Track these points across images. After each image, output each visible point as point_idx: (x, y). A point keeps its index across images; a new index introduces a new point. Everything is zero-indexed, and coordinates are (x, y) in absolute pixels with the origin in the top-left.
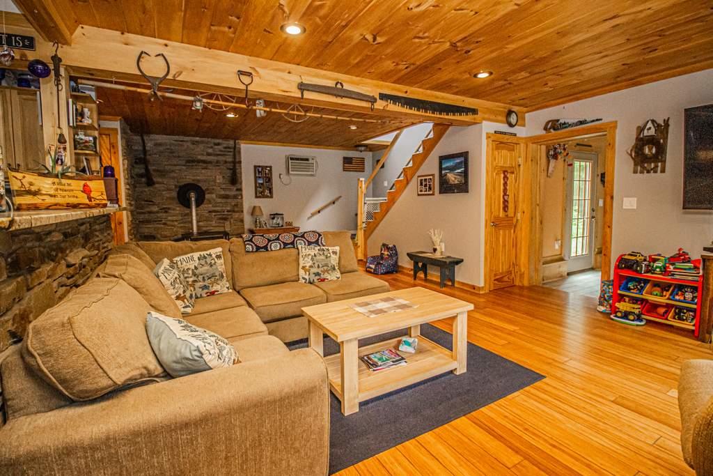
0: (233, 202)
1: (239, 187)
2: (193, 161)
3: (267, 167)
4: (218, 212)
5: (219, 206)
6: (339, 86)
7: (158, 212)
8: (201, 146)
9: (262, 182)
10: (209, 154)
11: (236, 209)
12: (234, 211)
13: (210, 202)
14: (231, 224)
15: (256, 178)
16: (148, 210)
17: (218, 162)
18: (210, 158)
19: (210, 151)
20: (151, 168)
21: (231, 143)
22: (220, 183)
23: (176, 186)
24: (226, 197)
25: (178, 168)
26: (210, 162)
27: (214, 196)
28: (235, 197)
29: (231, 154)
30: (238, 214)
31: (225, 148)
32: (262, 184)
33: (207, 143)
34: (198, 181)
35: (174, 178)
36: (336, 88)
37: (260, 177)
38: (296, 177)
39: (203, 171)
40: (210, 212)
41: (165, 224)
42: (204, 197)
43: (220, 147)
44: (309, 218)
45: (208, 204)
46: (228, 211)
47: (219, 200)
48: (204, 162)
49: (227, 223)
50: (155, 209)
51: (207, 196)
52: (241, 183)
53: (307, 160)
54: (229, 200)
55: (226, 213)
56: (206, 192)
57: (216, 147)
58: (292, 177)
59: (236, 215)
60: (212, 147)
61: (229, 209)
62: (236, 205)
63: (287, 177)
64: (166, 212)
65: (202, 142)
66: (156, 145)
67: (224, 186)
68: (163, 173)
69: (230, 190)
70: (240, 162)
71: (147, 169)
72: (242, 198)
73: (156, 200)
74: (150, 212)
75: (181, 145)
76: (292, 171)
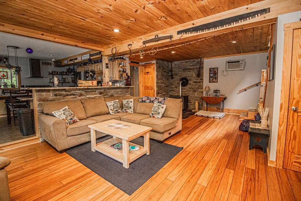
0: (199, 84)
1: (202, 78)
2: (185, 69)
3: (215, 68)
4: (193, 88)
5: (193, 86)
6: (157, 37)
7: (174, 88)
8: (188, 63)
9: (213, 75)
10: (191, 66)
11: (200, 87)
12: (199, 88)
13: (190, 84)
14: (197, 93)
15: (210, 74)
16: (172, 87)
17: (194, 68)
18: (191, 67)
19: (191, 64)
20: (173, 73)
21: (200, 60)
22: (194, 77)
23: (180, 79)
24: (196, 82)
25: (181, 72)
26: (191, 69)
27: (192, 82)
28: (199, 82)
29: (199, 64)
30: (200, 89)
31: (197, 62)
32: (212, 76)
33: (190, 62)
34: (187, 76)
35: (179, 76)
36: (155, 38)
37: (212, 73)
38: (230, 72)
39: (188, 73)
40: (190, 88)
41: (176, 92)
42: (188, 83)
43: (195, 62)
44: (238, 93)
45: (189, 85)
46: (197, 88)
47: (194, 84)
48: (189, 69)
49: (196, 93)
50: (173, 86)
51: (189, 82)
52: (203, 76)
53: (239, 62)
54: (197, 84)
55: (196, 89)
56: (189, 81)
57: (193, 63)
58: (228, 72)
59: (200, 90)
60: (192, 63)
61: (197, 87)
62: (200, 86)
63: (226, 72)
64: (176, 88)
65: (189, 62)
66: (175, 65)
67: (196, 78)
68: (176, 75)
69: (198, 79)
70: (203, 68)
71: (172, 73)
72: (202, 83)
73: (174, 84)
74: (172, 88)
75: (182, 64)
76: (228, 69)
